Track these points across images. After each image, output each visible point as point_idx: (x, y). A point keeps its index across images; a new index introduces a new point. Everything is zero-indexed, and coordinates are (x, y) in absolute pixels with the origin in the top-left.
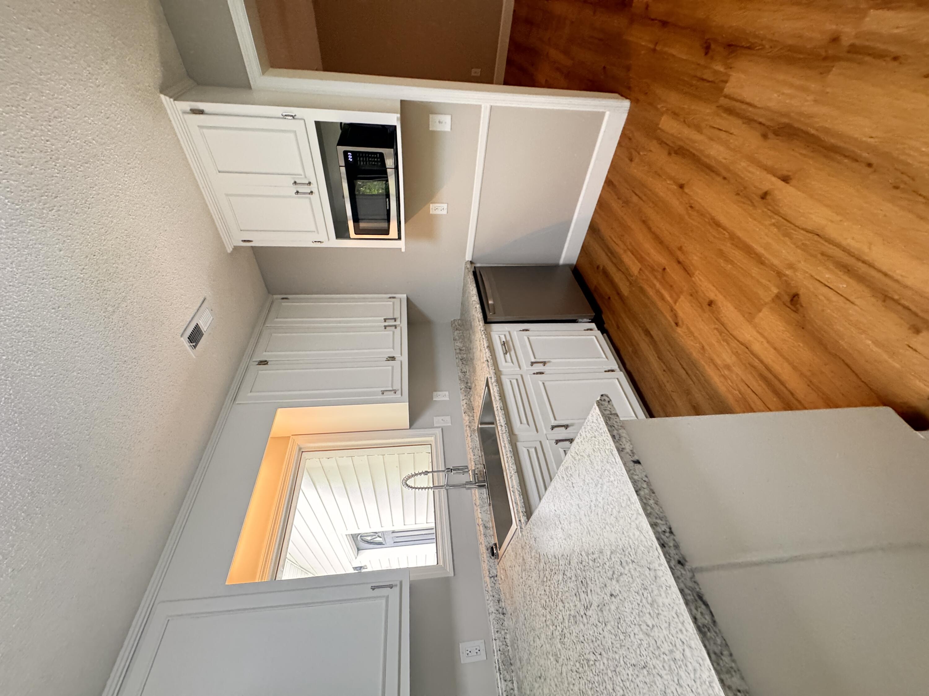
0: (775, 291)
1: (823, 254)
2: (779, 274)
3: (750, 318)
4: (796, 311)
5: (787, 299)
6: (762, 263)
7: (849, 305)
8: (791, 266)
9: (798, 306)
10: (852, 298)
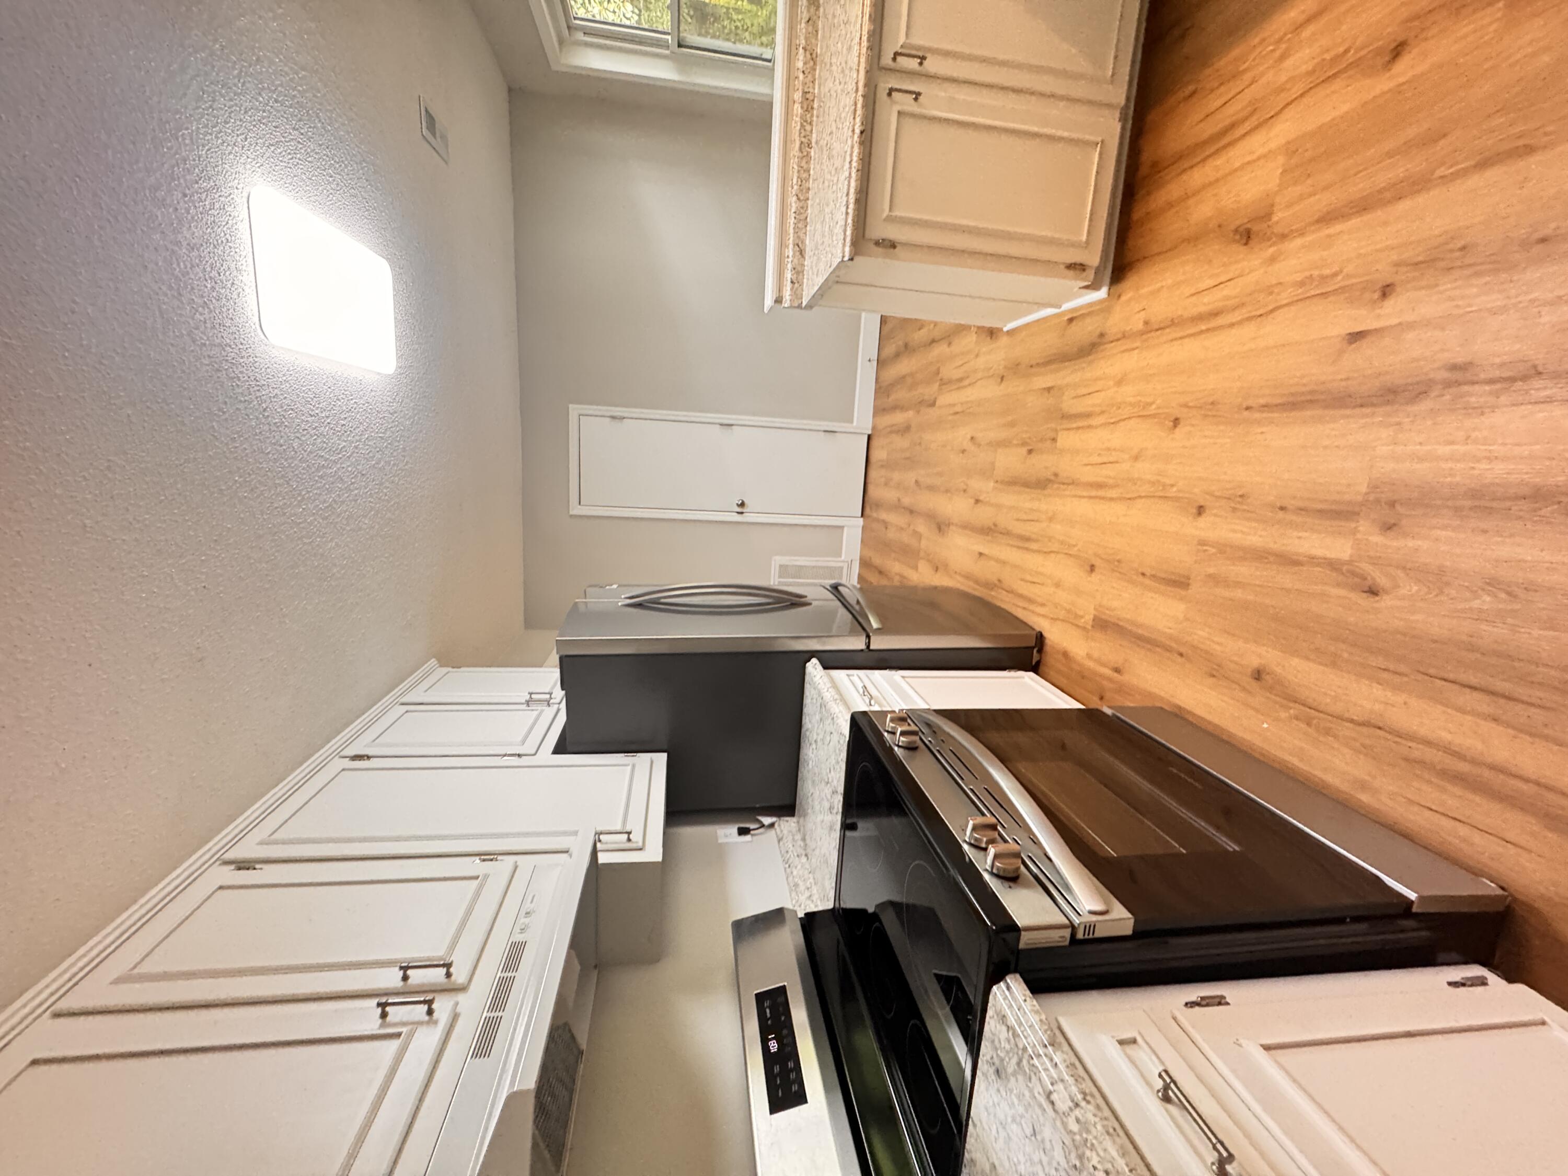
0: (1275, 218)
1: (1243, 304)
2: (1283, 237)
3: (1290, 149)
4: (1236, 231)
5: (1255, 228)
6: (1318, 221)
7: (1193, 291)
8: (1273, 260)
9: (1237, 237)
10: (1194, 298)
